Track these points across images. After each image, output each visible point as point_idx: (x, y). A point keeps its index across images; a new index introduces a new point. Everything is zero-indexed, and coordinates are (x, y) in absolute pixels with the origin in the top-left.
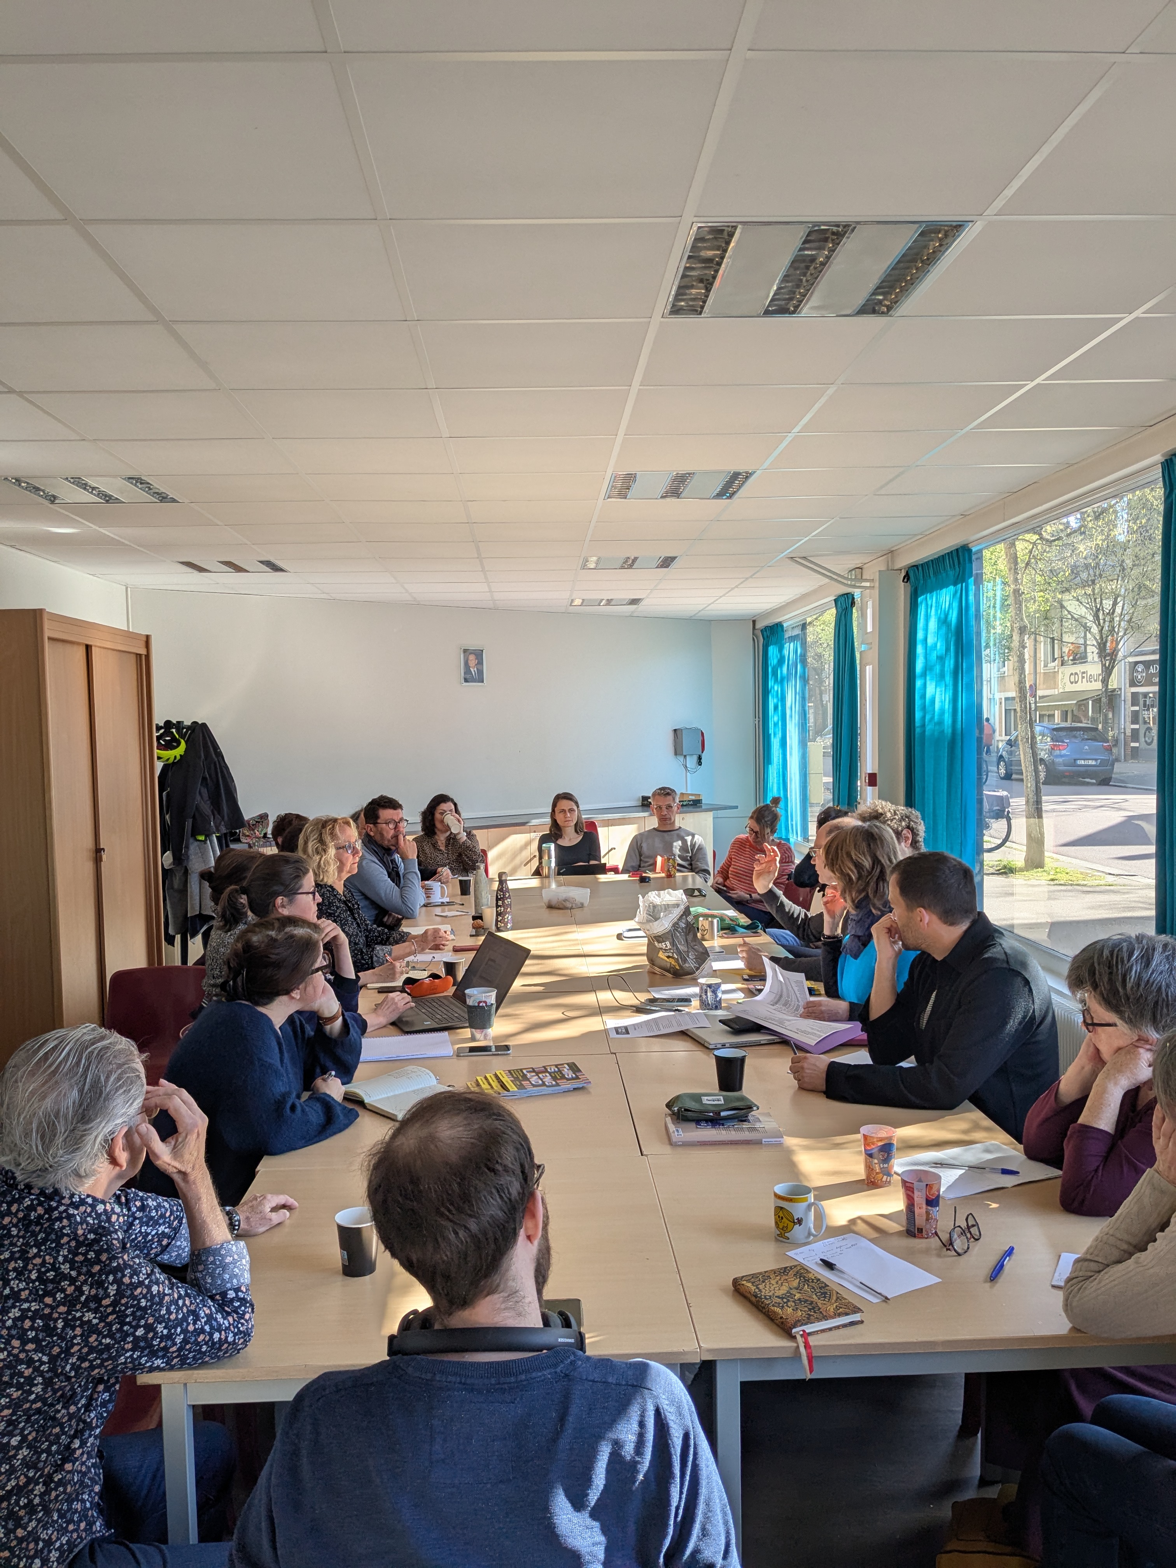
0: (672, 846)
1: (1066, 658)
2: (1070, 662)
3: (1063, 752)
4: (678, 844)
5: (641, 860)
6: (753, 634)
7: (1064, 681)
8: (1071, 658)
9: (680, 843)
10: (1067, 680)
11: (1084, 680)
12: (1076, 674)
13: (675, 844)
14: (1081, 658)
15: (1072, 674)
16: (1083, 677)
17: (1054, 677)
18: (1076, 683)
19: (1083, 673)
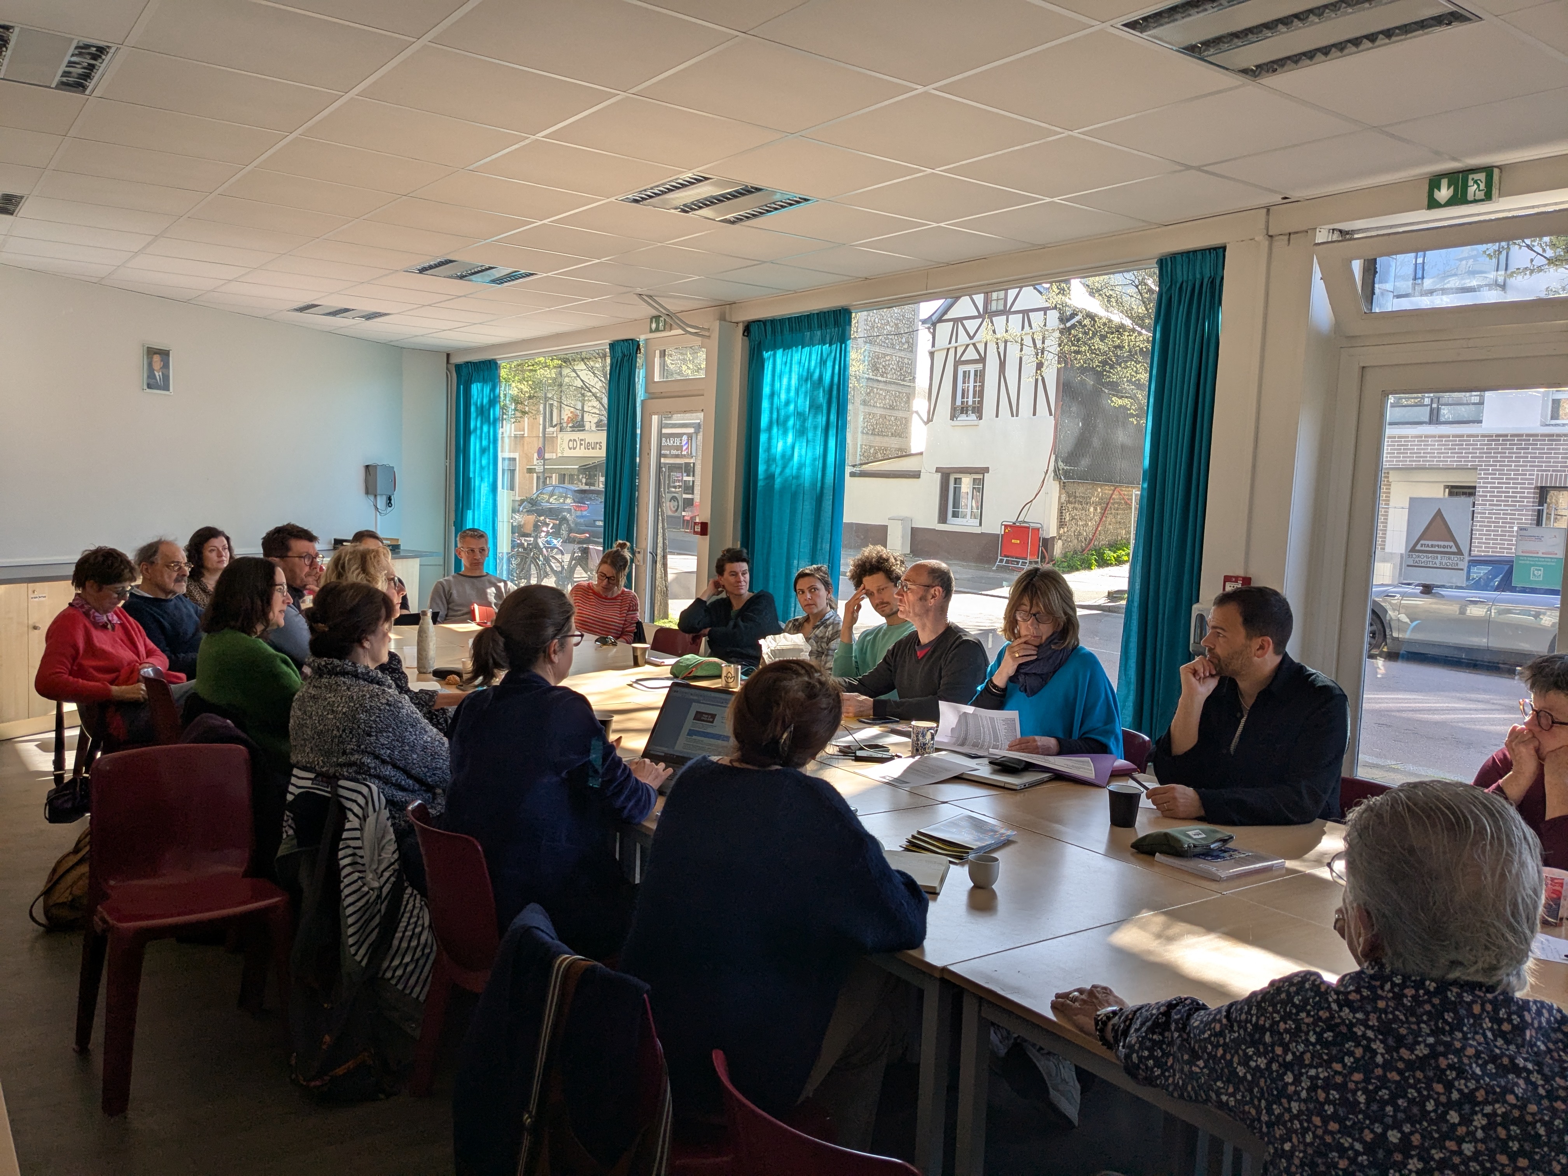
0: (486, 594)
1: (565, 425)
2: (569, 429)
3: (585, 513)
4: (492, 591)
5: (448, 609)
6: (447, 369)
7: (563, 446)
8: (570, 425)
9: (493, 589)
10: (565, 445)
11: (583, 447)
12: (575, 440)
13: (489, 591)
14: (579, 426)
15: (570, 440)
16: (581, 444)
17: (553, 442)
18: (574, 449)
19: (582, 440)
